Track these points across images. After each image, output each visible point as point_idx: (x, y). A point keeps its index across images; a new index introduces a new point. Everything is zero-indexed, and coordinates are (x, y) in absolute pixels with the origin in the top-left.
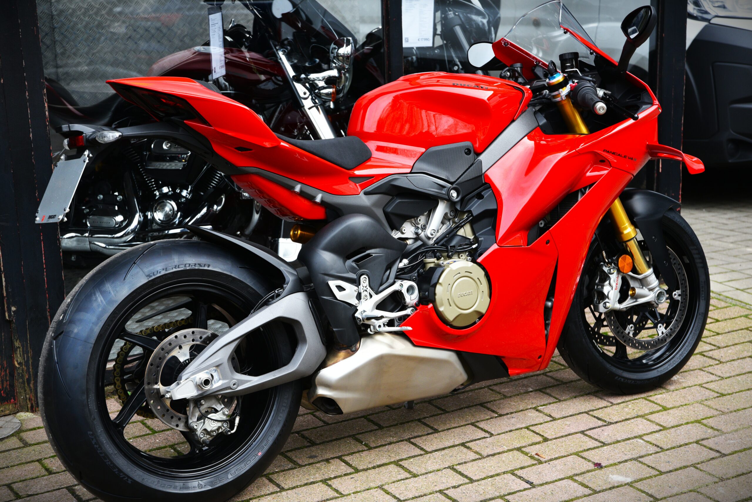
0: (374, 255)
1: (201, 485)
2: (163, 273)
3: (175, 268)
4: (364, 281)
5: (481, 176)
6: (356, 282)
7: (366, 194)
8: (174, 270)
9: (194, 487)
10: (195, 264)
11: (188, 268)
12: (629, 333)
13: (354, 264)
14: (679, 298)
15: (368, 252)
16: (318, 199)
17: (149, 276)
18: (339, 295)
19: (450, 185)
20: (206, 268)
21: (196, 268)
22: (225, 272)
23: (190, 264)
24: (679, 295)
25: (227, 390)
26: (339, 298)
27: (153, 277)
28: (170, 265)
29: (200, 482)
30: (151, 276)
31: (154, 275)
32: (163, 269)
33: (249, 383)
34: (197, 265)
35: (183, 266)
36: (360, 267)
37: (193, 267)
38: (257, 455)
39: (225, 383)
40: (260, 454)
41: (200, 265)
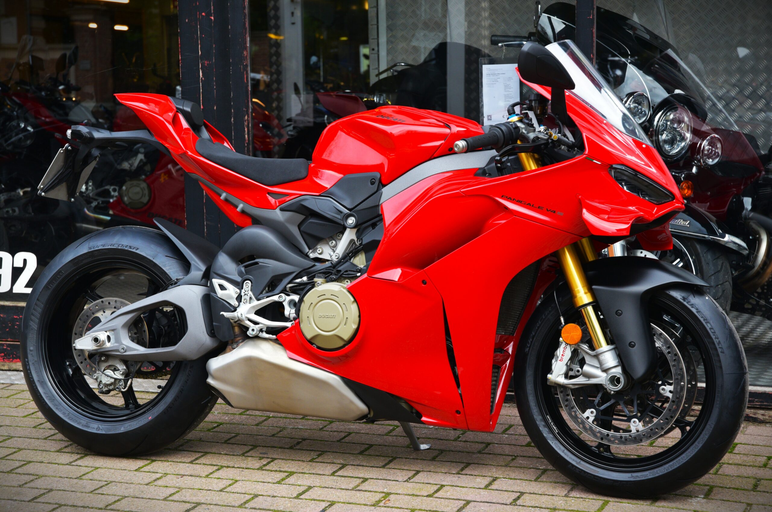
0: (260, 264)
1: (99, 428)
2: (100, 248)
3: (111, 246)
4: (248, 285)
5: (378, 206)
6: (239, 285)
7: (282, 210)
8: (110, 247)
9: (93, 428)
10: (127, 246)
11: (119, 248)
12: (588, 418)
13: (243, 269)
14: (670, 395)
15: (257, 260)
16: (239, 209)
17: (90, 248)
18: (220, 293)
19: (348, 211)
20: (134, 250)
21: (126, 249)
22: (148, 257)
23: (123, 245)
24: (670, 392)
25: (117, 352)
26: (219, 296)
27: (92, 250)
28: (108, 243)
29: (100, 426)
30: (91, 249)
31: (94, 248)
32: (102, 245)
33: (136, 351)
34: (128, 247)
35: (117, 245)
36: (247, 272)
37: (124, 248)
38: (148, 418)
39: (116, 346)
40: (150, 418)
41: (130, 247)
